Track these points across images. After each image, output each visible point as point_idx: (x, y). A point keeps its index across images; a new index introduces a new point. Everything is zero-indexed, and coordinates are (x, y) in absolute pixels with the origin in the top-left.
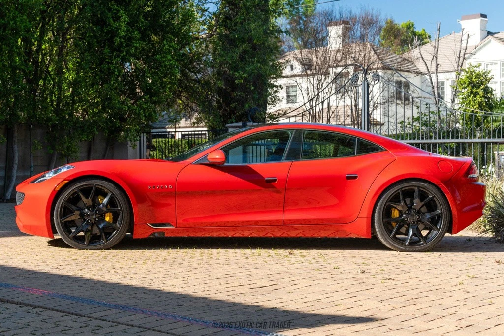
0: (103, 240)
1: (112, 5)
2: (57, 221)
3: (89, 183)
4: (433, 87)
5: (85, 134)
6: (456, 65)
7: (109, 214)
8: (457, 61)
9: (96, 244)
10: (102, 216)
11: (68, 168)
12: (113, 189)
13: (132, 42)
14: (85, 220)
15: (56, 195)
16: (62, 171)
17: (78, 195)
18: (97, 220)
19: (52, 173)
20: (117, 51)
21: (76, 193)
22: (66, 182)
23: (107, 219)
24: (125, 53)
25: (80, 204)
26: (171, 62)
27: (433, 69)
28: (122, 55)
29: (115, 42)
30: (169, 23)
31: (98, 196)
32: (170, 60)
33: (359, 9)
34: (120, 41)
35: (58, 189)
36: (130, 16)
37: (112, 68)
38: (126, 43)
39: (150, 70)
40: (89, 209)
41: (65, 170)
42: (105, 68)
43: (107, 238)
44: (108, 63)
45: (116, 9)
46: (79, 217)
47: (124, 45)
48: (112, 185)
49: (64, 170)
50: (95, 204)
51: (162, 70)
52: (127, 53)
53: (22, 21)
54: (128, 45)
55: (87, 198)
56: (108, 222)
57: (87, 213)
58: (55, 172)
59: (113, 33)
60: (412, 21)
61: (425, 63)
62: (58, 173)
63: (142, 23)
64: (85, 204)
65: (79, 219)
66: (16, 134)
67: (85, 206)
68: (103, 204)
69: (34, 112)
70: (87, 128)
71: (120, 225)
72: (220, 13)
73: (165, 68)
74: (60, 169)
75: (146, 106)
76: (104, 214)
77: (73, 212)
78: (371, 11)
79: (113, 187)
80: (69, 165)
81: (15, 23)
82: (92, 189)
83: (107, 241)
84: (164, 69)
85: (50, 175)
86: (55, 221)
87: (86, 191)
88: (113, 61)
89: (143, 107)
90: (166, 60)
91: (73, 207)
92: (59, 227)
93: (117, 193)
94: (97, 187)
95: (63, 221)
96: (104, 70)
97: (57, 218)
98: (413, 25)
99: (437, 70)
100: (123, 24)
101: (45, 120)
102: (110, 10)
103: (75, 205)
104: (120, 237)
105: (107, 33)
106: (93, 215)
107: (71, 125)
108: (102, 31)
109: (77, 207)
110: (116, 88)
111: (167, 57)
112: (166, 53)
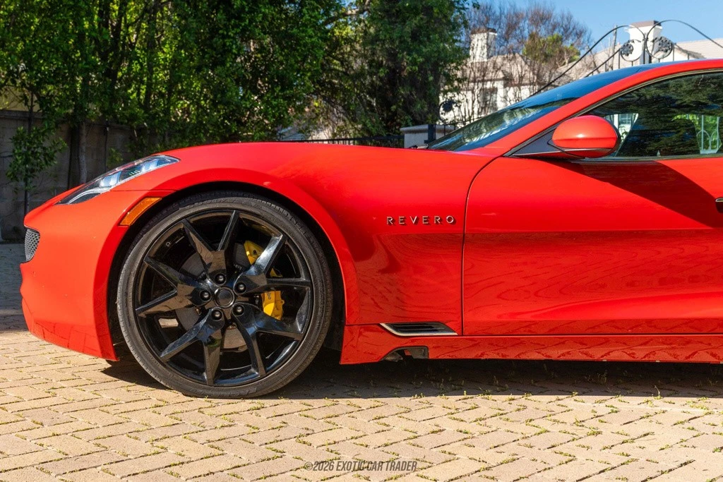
0: (256, 367)
2: (126, 312)
3: (217, 206)
5: (187, 141)
7: (272, 294)
9: (237, 380)
10: (252, 301)
11: (159, 163)
12: (287, 224)
13: (258, 7)
14: (204, 312)
15: (124, 239)
16: (144, 170)
17: (187, 239)
18: (239, 311)
19: (116, 176)
20: (236, 18)
21: (179, 232)
22: (155, 200)
23: (269, 309)
24: (247, 22)
25: (193, 266)
26: (313, 40)
28: (243, 24)
29: (234, 5)
31: (242, 243)
32: (311, 37)
35: (128, 222)
37: (228, 44)
38: (250, 8)
39: (282, 50)
40: (216, 280)
41: (153, 167)
42: (219, 42)
43: (267, 363)
44: (224, 37)
46: (190, 303)
47: (247, 10)
48: (285, 212)
49: (148, 167)
50: (233, 268)
51: (300, 51)
52: (250, 22)
54: (252, 11)
55: (212, 247)
56: (271, 318)
57: (211, 292)
58: (124, 175)
62: (132, 177)
64: (206, 267)
65: (190, 306)
66: (84, 140)
67: (206, 271)
68: (259, 268)
69: (111, 104)
70: (190, 132)
71: (305, 327)
73: (305, 47)
74: (138, 168)
75: (276, 103)
76: (259, 293)
77: (172, 289)
79: (285, 217)
80: (162, 156)
82: (226, 225)
83: (267, 372)
84: (303, 49)
85: (109, 183)
86: (120, 313)
87: (210, 229)
88: (230, 33)
89: (271, 103)
90: (306, 37)
91: (172, 273)
92: (132, 330)
93: (298, 233)
94: (243, 216)
95: (142, 315)
96: (217, 47)
97: (125, 304)
101: (127, 119)
103: (178, 267)
104: (304, 362)
106: (228, 296)
107: (166, 127)
109: (185, 273)
110: (233, 73)
111: (306, 31)
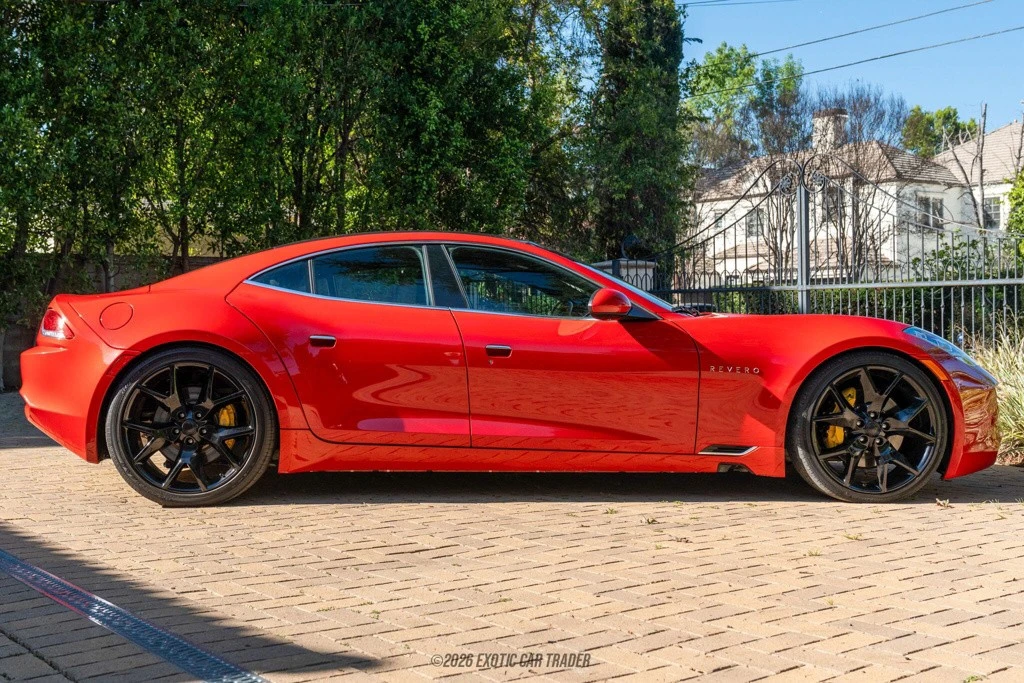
1: (418, 84)
4: (975, 206)
6: (1013, 170)
8: (1015, 163)
13: (449, 139)
20: (426, 154)
24: (437, 157)
27: (975, 179)
29: (423, 140)
30: (513, 110)
33: (847, 86)
34: (430, 139)
36: (447, 100)
38: (441, 142)
45: (423, 90)
47: (437, 144)
53: (272, 112)
54: (442, 144)
59: (419, 127)
60: (953, 108)
61: (962, 168)
63: (467, 109)
72: (600, 93)
78: (867, 88)
81: (262, 114)
90: (505, 167)
98: (955, 114)
99: (982, 178)
100: (433, 113)
102: (414, 91)
105: (410, 127)
108: (401, 123)
112: (504, 155)
